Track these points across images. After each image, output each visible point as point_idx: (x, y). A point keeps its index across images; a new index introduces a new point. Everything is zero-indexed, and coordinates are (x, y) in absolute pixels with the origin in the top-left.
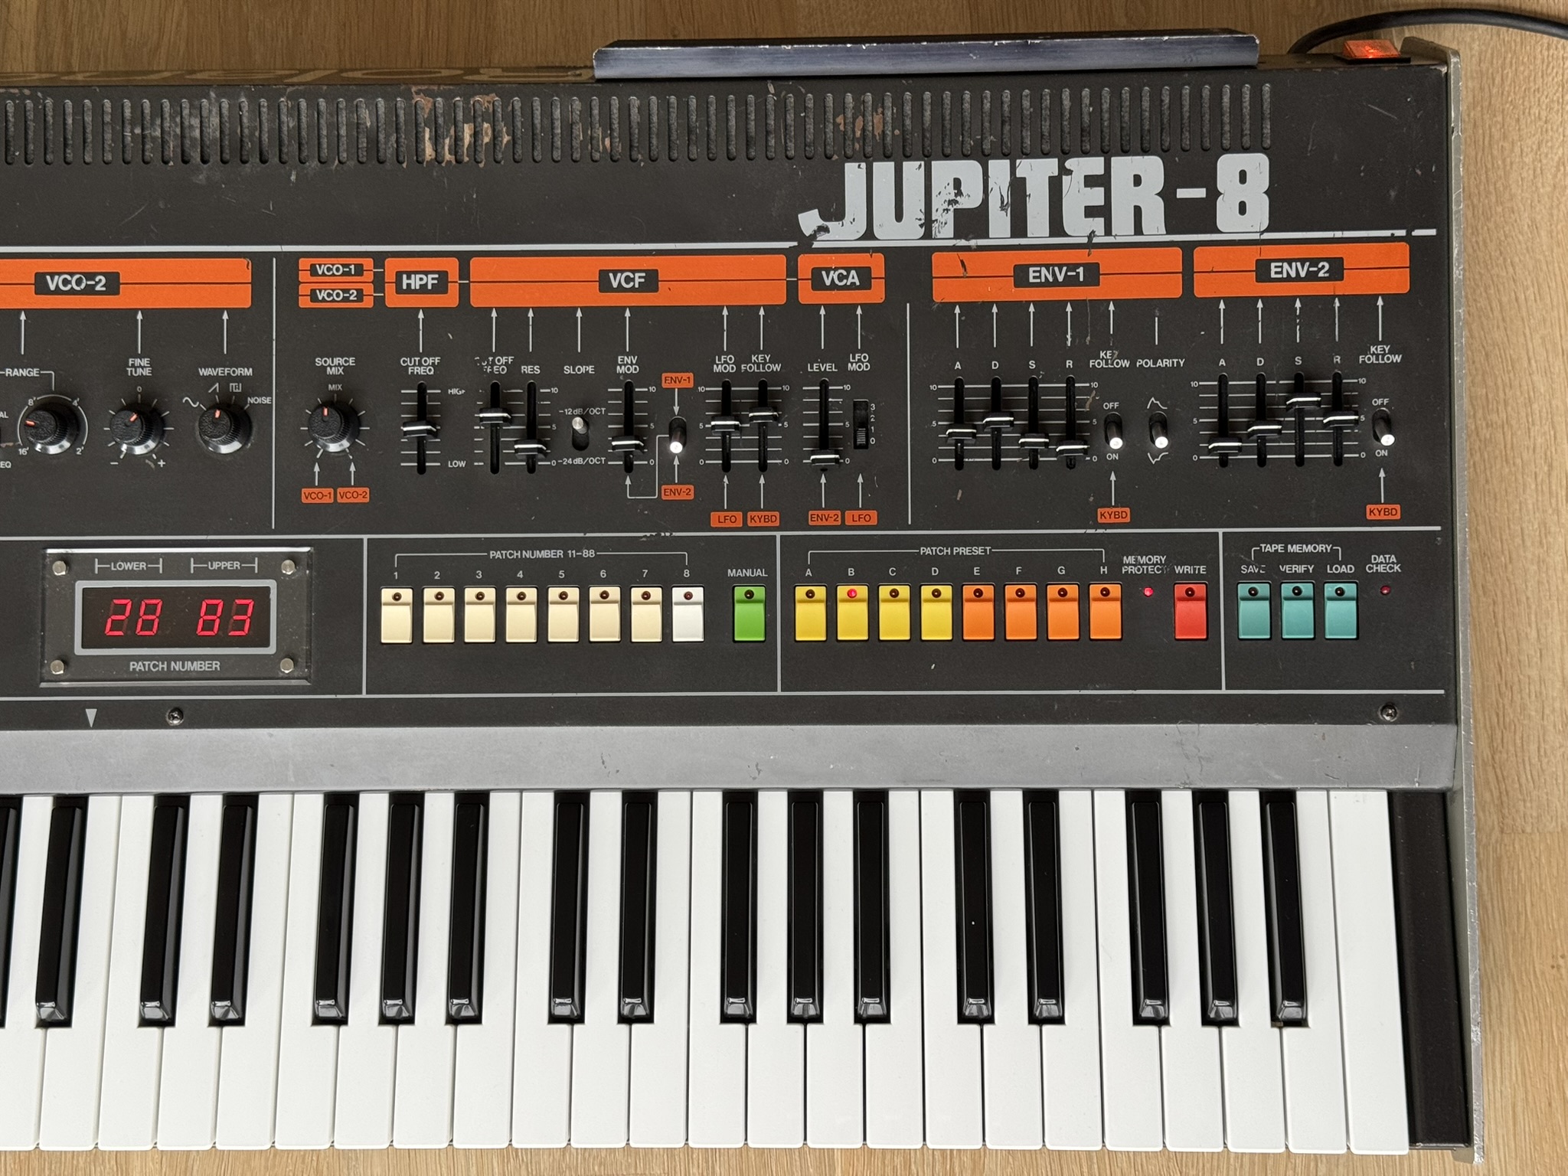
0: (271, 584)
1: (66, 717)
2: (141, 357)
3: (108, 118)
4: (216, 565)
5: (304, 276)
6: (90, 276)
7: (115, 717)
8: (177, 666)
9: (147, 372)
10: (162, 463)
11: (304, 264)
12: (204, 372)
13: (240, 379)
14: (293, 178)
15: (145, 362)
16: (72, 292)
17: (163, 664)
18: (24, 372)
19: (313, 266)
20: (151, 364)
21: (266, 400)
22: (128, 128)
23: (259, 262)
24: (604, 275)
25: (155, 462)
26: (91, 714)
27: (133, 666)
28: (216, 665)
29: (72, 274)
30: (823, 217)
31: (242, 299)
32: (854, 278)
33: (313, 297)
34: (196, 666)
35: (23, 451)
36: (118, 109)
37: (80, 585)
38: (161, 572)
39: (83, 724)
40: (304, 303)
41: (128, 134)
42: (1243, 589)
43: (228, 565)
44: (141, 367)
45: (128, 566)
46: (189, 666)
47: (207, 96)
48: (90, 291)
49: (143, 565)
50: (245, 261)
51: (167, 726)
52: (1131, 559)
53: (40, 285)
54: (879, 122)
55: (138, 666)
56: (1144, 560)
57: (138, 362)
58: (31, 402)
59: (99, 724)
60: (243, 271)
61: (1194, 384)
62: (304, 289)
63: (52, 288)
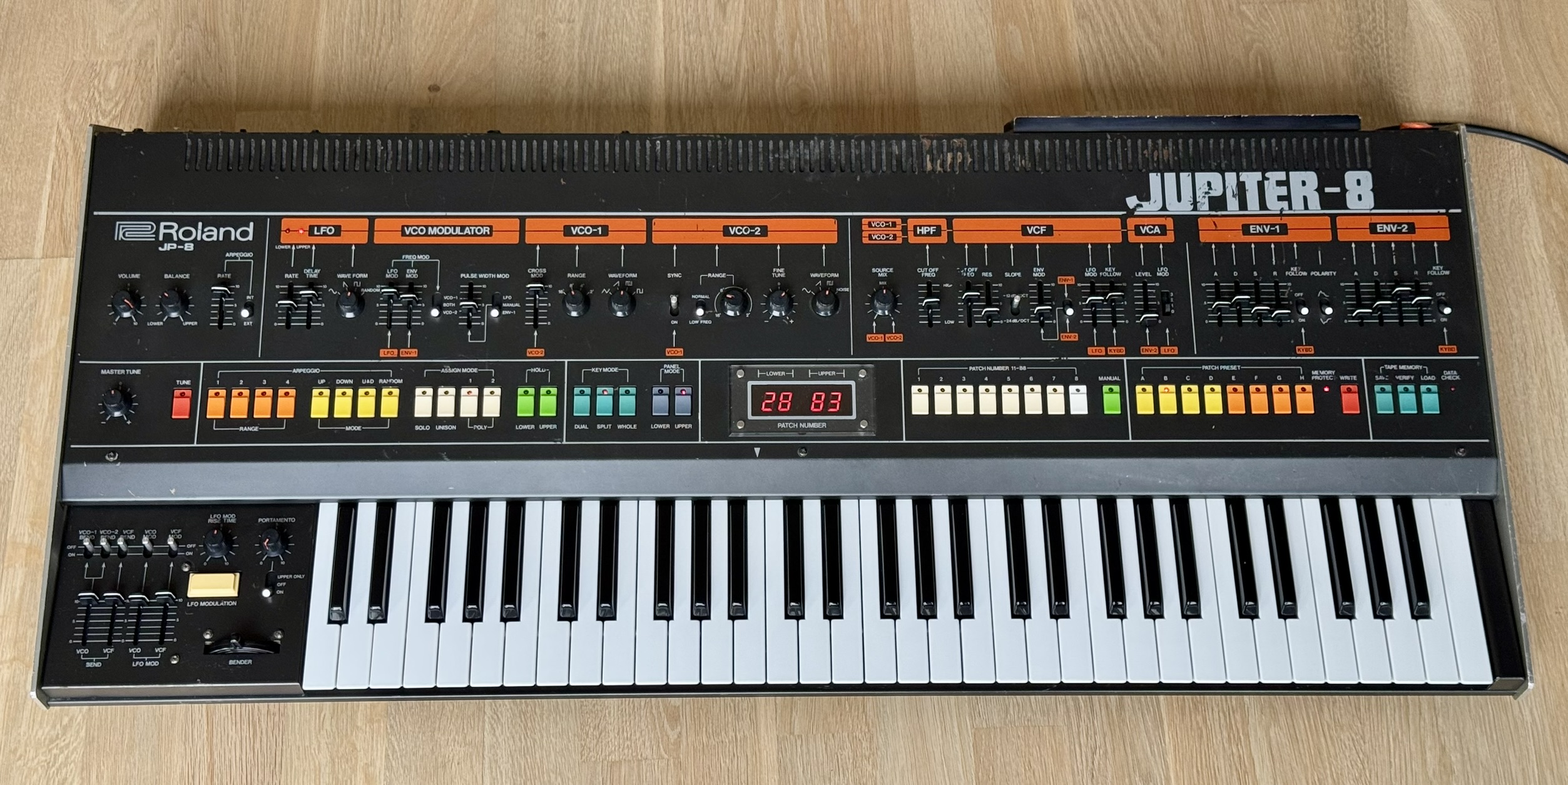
0: (853, 383)
1: (744, 452)
2: (779, 268)
3: (760, 150)
4: (822, 373)
5: (865, 227)
6: (752, 227)
7: (770, 453)
8: (803, 425)
9: (783, 275)
10: (792, 321)
11: (865, 221)
12: (813, 275)
13: (832, 279)
14: (858, 179)
15: (782, 270)
16: (743, 235)
17: (794, 424)
18: (718, 275)
19: (870, 223)
20: (785, 271)
21: (846, 290)
22: (771, 155)
23: (841, 221)
24: (1024, 228)
25: (788, 321)
26: (757, 450)
27: (779, 425)
28: (824, 425)
29: (743, 226)
30: (1139, 199)
31: (833, 239)
32: (1157, 230)
33: (870, 237)
34: (814, 425)
35: (718, 315)
36: (766, 146)
37: (750, 384)
38: (793, 377)
39: (752, 456)
40: (865, 241)
41: (771, 158)
42: (1377, 388)
43: (829, 373)
44: (780, 273)
45: (775, 374)
46: (809, 425)
47: (813, 139)
48: (752, 235)
49: (783, 373)
50: (833, 220)
51: (798, 457)
52: (1316, 372)
53: (726, 232)
54: (1167, 153)
55: (783, 426)
56: (1323, 372)
57: (778, 270)
58: (722, 290)
59: (762, 456)
60: (833, 225)
61: (1342, 284)
62: (865, 234)
63: (732, 233)
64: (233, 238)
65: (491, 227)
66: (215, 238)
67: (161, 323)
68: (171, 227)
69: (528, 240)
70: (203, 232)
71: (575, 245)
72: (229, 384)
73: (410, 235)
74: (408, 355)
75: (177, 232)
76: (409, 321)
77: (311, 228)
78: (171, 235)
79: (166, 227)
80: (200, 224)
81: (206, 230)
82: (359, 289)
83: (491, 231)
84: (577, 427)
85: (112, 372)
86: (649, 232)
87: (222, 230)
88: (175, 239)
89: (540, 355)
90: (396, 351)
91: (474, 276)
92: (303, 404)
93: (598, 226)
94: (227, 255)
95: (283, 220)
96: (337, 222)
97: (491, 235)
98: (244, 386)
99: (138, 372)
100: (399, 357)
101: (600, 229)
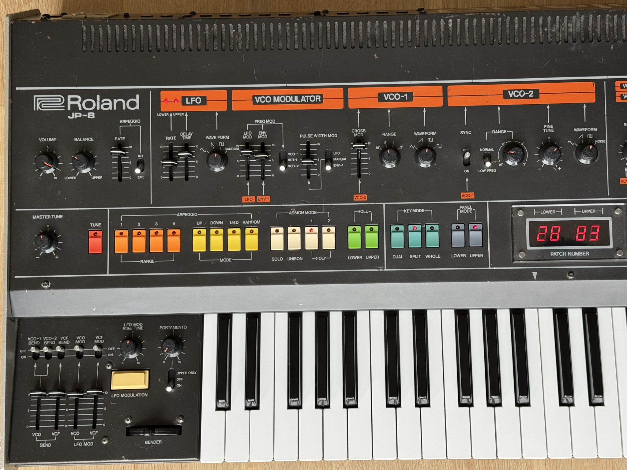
0: (609, 219)
1: (525, 276)
2: (549, 124)
3: (532, 25)
4: (585, 211)
5: (618, 89)
6: (527, 91)
7: (544, 276)
8: (571, 254)
9: (552, 131)
10: (560, 169)
11: (618, 83)
12: (576, 130)
13: (591, 132)
14: (612, 48)
15: (551, 126)
16: (519, 98)
17: (565, 253)
18: (500, 132)
19: (621, 84)
20: (554, 127)
21: (603, 141)
22: (541, 29)
23: (599, 83)
25: (557, 168)
26: (535, 274)
27: (552, 254)
28: (587, 253)
29: (519, 90)
31: (592, 98)
33: (622, 98)
34: (579, 254)
35: (501, 165)
36: (537, 21)
37: (528, 220)
38: (562, 214)
39: (531, 278)
40: (618, 100)
41: (541, 31)
43: (590, 211)
44: (550, 128)
45: (548, 212)
46: (576, 254)
47: (575, 14)
48: (527, 97)
49: (554, 212)
50: (592, 83)
51: (567, 279)
53: (506, 95)
55: (554, 254)
57: (548, 126)
58: (503, 144)
59: (538, 278)
60: (592, 87)
62: (618, 94)
63: (511, 96)
64: (124, 108)
65: (321, 95)
66: (110, 108)
67: (75, 178)
68: (76, 99)
69: (351, 106)
70: (101, 103)
71: (387, 109)
72: (130, 225)
73: (260, 103)
74: (264, 201)
75: (81, 103)
76: (263, 173)
77: (184, 98)
78: (77, 105)
79: (72, 99)
80: (98, 97)
81: (103, 101)
82: (223, 148)
83: (322, 99)
84: (395, 257)
85: (40, 217)
86: (445, 96)
87: (115, 101)
88: (80, 109)
89: (363, 200)
90: (254, 198)
91: (310, 136)
92: (187, 241)
93: (405, 93)
94: (121, 121)
95: (162, 92)
96: (203, 93)
97: (322, 102)
98: (141, 228)
99: (60, 217)
100: (256, 203)
101: (406, 95)
